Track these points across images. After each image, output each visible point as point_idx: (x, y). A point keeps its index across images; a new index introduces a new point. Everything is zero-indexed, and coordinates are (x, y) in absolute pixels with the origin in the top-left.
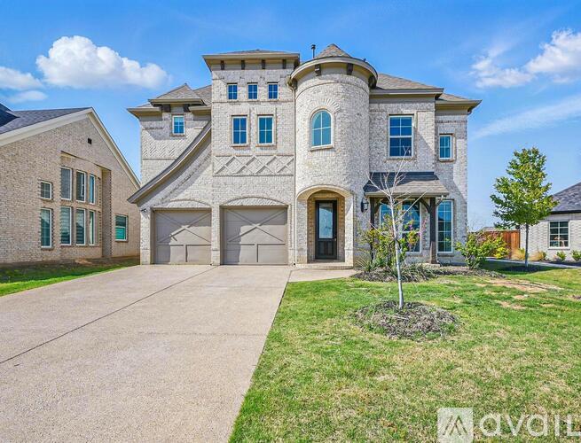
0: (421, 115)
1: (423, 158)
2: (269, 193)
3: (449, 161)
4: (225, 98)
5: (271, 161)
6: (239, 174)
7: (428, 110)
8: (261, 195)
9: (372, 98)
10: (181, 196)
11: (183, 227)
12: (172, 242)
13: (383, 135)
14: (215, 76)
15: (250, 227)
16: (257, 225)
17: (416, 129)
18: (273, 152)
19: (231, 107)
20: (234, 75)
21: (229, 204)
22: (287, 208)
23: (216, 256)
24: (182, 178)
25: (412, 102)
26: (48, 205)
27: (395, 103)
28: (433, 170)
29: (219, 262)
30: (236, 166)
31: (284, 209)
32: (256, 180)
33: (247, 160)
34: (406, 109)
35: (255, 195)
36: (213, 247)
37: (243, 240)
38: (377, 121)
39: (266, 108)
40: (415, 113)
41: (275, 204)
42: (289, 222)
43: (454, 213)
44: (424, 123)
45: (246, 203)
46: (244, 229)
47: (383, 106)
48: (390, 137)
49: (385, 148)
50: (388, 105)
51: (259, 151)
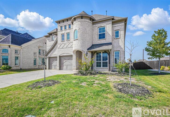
0: (107, 26)
1: (108, 39)
2: (69, 52)
3: (118, 38)
4: (60, 30)
5: (69, 44)
6: (62, 48)
7: (110, 24)
8: (67, 53)
9: (93, 24)
10: (53, 54)
11: (55, 61)
12: (53, 65)
13: (97, 33)
14: (58, 25)
16: (67, 60)
17: (106, 30)
18: (70, 42)
19: (61, 32)
20: (62, 24)
21: (61, 55)
23: (58, 68)
24: (54, 50)
25: (105, 22)
26: (35, 57)
27: (100, 23)
28: (111, 42)
29: (59, 69)
30: (62, 46)
31: (72, 56)
32: (66, 49)
33: (64, 44)
34: (103, 25)
36: (58, 66)
37: (64, 64)
38: (95, 30)
39: (68, 31)
40: (105, 25)
41: (70, 55)
42: (73, 59)
43: (120, 55)
44: (109, 28)
46: (65, 61)
47: (96, 25)
48: (99, 34)
49: (97, 37)
50: (98, 25)
51: (66, 42)
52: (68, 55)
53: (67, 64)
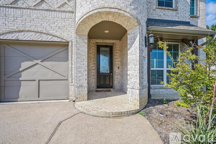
2: (48, 28)
3: (195, 17)
8: (39, 30)
15: (30, 63)
16: (39, 61)
22: (68, 45)
31: (65, 45)
32: (35, 14)
35: (32, 29)
37: (24, 76)
41: (55, 39)
42: (70, 58)
45: (22, 37)
46: (25, 65)
52: (45, 38)
53: (37, 78)
